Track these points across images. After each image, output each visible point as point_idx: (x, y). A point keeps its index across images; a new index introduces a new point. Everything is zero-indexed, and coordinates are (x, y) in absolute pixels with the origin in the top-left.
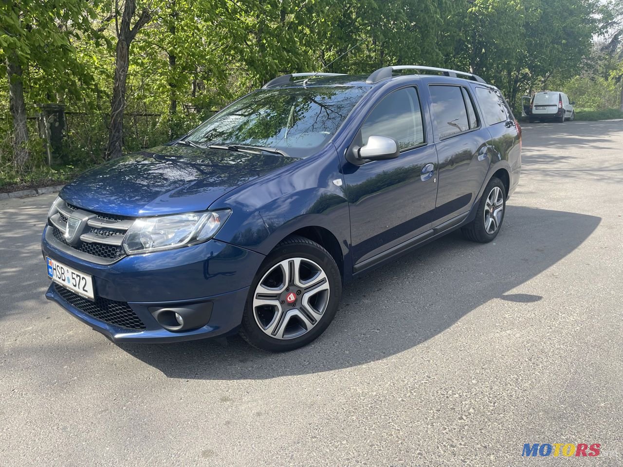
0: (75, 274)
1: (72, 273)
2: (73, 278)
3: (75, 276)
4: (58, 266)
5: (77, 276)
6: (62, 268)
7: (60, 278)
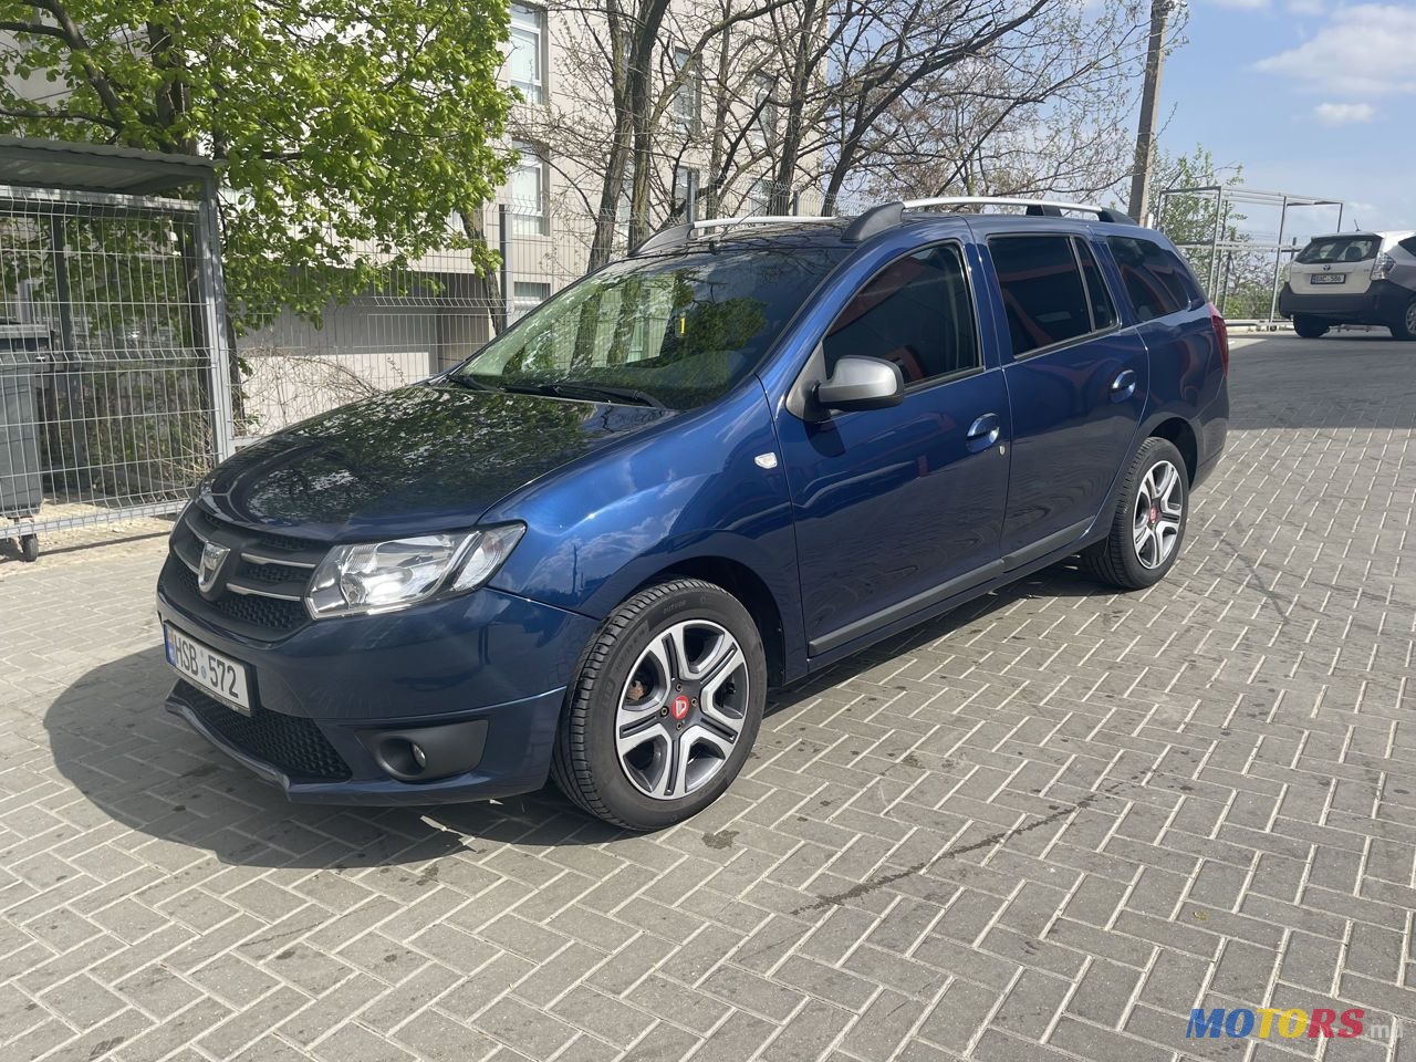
0: (214, 659)
1: (210, 658)
2: (212, 669)
3: (214, 664)
4: (184, 643)
5: (220, 663)
6: (191, 646)
7: (187, 668)
